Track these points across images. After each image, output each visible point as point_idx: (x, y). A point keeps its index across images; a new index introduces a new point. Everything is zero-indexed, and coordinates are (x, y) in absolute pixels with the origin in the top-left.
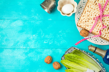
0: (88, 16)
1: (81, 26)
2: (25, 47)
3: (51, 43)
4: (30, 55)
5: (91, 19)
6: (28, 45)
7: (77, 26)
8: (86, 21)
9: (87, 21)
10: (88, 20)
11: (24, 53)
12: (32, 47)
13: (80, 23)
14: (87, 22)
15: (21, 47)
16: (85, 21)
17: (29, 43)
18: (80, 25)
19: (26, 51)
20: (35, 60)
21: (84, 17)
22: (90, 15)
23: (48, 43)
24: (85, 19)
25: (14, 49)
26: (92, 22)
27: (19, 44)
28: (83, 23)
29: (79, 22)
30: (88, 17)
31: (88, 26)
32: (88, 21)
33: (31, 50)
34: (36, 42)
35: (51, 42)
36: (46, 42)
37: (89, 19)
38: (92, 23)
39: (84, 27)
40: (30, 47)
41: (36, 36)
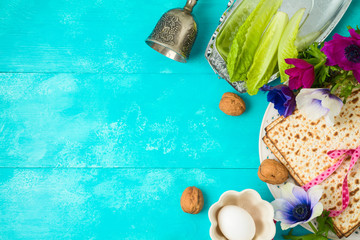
0: (313, 124)
1: (277, 141)
2: (83, 165)
3: (169, 150)
4: (100, 190)
5: (318, 138)
6: (93, 157)
7: (262, 133)
8: (298, 137)
9: (302, 137)
10: (307, 136)
11: (80, 182)
12: (108, 162)
13: (276, 133)
14: (300, 141)
15: (72, 164)
16: (294, 135)
17: (98, 150)
18: (274, 139)
19: (88, 178)
20: (118, 207)
21: (299, 122)
22: (321, 124)
23: (161, 149)
24: (299, 128)
25: (48, 169)
26: (314, 147)
27: (62, 153)
28: (286, 137)
29: (276, 129)
30: (310, 126)
31: (296, 154)
32: (305, 139)
33: (105, 173)
34: (121, 145)
35: (169, 147)
36: (152, 148)
37: (310, 134)
38: (314, 150)
39: (285, 151)
40: (99, 164)
41: (119, 125)
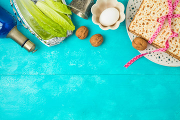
0: (148, 15)
1: (135, 30)
2: (37, 73)
3: (81, 66)
4: (46, 86)
5: (153, 20)
6: (42, 69)
7: (127, 30)
8: (144, 24)
9: (145, 23)
10: (148, 21)
11: (35, 82)
12: (50, 72)
13: (133, 27)
14: (145, 25)
15: (31, 73)
16: (141, 24)
17: (45, 65)
18: (133, 30)
19: (39, 80)
20: (55, 95)
21: (141, 16)
22: (152, 13)
23: (77, 65)
24: (143, 19)
26: (153, 26)
27: (26, 67)
28: (138, 26)
29: (132, 25)
30: (147, 16)
31: (146, 32)
32: (147, 23)
33: (48, 77)
34: (56, 63)
35: (82, 64)
36: (73, 64)
37: (149, 20)
38: (154, 27)
39: (141, 33)
40: (45, 73)
41: (55, 53)
